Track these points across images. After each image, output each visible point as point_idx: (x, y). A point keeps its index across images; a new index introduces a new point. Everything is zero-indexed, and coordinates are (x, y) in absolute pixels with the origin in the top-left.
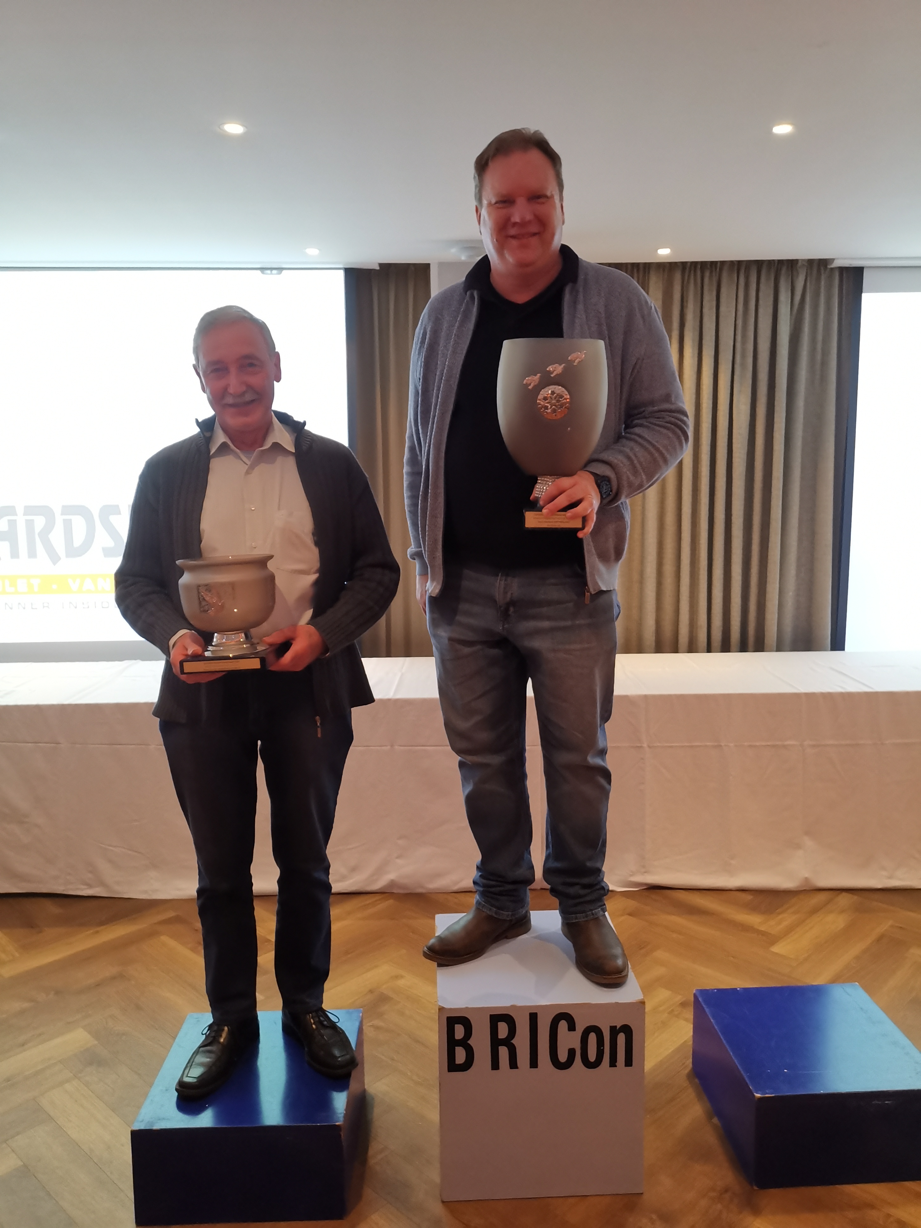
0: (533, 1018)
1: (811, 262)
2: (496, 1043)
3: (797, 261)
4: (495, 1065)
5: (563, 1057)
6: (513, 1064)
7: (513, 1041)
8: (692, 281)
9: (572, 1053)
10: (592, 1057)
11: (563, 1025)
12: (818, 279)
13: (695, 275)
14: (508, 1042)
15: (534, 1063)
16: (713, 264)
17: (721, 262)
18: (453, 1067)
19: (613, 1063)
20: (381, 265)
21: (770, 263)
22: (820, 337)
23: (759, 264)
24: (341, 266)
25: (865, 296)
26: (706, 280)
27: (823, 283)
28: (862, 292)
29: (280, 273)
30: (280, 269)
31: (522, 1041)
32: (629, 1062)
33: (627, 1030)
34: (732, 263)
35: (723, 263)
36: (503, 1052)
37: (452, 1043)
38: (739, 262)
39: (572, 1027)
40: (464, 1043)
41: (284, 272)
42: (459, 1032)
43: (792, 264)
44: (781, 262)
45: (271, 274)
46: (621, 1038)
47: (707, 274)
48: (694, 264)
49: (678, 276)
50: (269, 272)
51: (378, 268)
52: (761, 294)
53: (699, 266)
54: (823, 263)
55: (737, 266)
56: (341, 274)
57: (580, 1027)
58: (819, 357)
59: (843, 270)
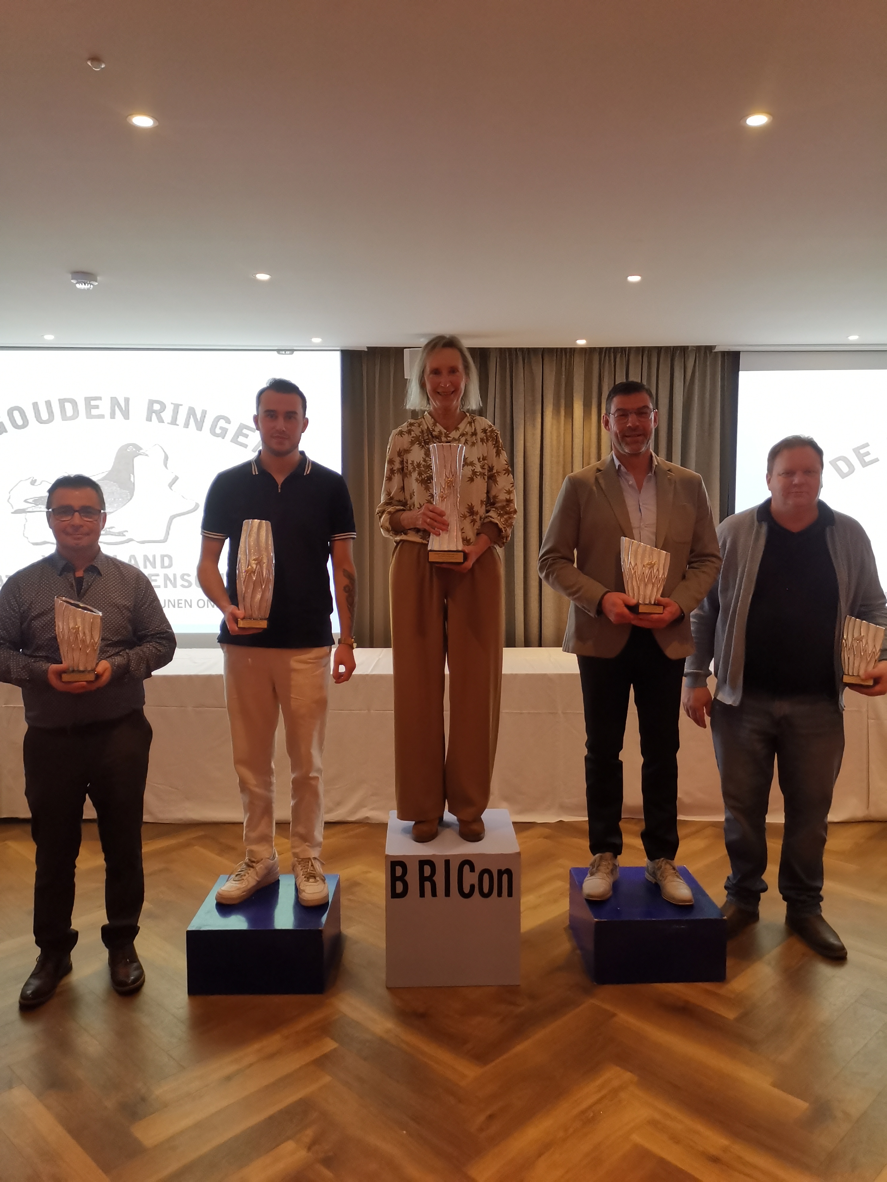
0: (447, 863)
1: (698, 348)
2: (423, 879)
3: (688, 347)
4: (422, 895)
5: (467, 890)
6: (434, 894)
7: (434, 878)
8: (607, 361)
9: (472, 887)
10: (486, 890)
11: (467, 868)
12: (705, 362)
13: (609, 357)
14: (430, 879)
15: (447, 894)
16: (623, 349)
17: (629, 347)
18: (394, 894)
19: (500, 894)
20: (368, 348)
21: (667, 348)
22: (707, 404)
23: (659, 349)
24: (339, 349)
25: (741, 373)
26: (618, 359)
27: (708, 363)
28: (739, 371)
29: (292, 354)
30: (292, 351)
31: (440, 878)
32: (510, 894)
33: (509, 872)
34: (638, 348)
35: (630, 348)
36: (428, 885)
37: (394, 879)
38: (643, 348)
39: (472, 869)
40: (402, 879)
41: (295, 352)
42: (399, 871)
43: (684, 350)
44: (675, 348)
45: (286, 354)
46: (505, 877)
47: (619, 356)
48: (609, 350)
49: (596, 357)
50: (284, 352)
51: (366, 350)
52: (660, 371)
53: (612, 350)
54: (709, 349)
55: (642, 351)
56: (338, 355)
57: (478, 870)
58: (707, 419)
59: (724, 354)
